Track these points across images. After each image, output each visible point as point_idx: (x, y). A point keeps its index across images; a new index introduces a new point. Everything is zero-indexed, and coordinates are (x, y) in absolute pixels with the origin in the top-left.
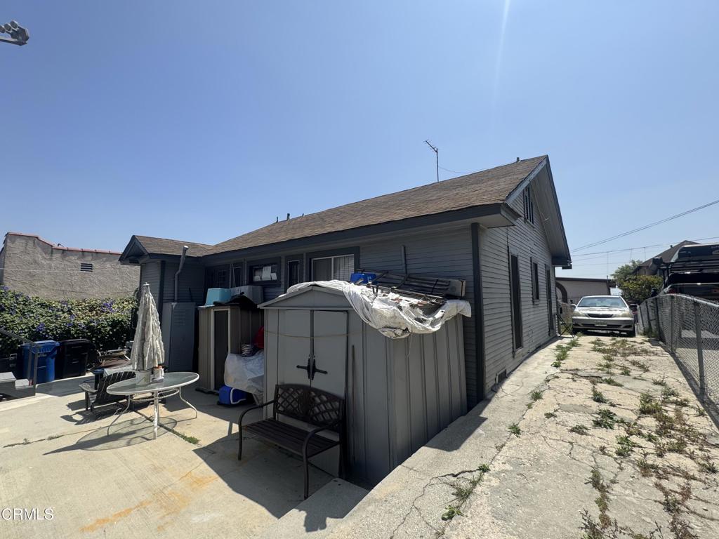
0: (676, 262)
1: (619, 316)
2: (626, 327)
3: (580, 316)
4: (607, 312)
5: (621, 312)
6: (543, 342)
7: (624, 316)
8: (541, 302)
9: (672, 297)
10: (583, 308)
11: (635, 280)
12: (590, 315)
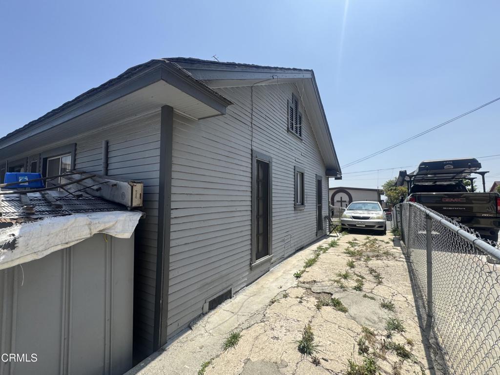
0: (417, 175)
1: (374, 218)
2: (379, 227)
3: (346, 217)
4: (366, 215)
5: (376, 215)
6: (306, 244)
7: (378, 218)
8: (306, 207)
9: (410, 205)
10: (351, 211)
11: (395, 190)
12: (354, 217)
